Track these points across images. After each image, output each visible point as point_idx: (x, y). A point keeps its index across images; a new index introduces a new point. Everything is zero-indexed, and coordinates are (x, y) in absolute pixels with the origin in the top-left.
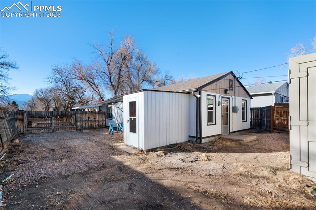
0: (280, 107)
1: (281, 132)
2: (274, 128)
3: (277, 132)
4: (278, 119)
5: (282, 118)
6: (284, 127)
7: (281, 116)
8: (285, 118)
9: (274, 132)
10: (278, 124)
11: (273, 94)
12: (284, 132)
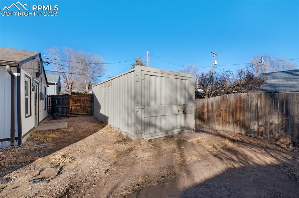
0: (75, 95)
1: (76, 115)
2: (71, 113)
3: (73, 116)
4: (74, 106)
5: (77, 105)
6: (78, 112)
7: (76, 103)
8: (79, 105)
9: (71, 116)
10: (74, 110)
11: (56, 84)
12: (78, 116)
